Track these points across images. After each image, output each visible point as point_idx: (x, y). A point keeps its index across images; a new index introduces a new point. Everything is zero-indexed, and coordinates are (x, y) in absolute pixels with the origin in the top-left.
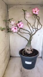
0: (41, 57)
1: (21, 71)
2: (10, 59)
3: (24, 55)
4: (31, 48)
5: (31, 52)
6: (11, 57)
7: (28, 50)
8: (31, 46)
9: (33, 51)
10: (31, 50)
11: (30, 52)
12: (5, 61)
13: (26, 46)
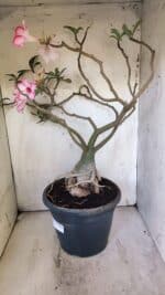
0: (135, 206)
1: (58, 263)
2: (16, 221)
6: (19, 212)
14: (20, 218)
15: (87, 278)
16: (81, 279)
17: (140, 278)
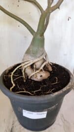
3: (14, 90)
4: (44, 61)
5: (45, 75)
7: (32, 66)
8: (43, 53)
9: (50, 69)
10: (45, 68)
11: (40, 76)
13: (28, 52)
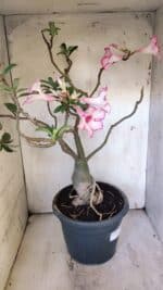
0: (144, 209)
2: (28, 223)
6: (30, 214)
12: (6, 233)
14: (31, 219)
15: (100, 282)
16: (94, 283)
17: (152, 282)
